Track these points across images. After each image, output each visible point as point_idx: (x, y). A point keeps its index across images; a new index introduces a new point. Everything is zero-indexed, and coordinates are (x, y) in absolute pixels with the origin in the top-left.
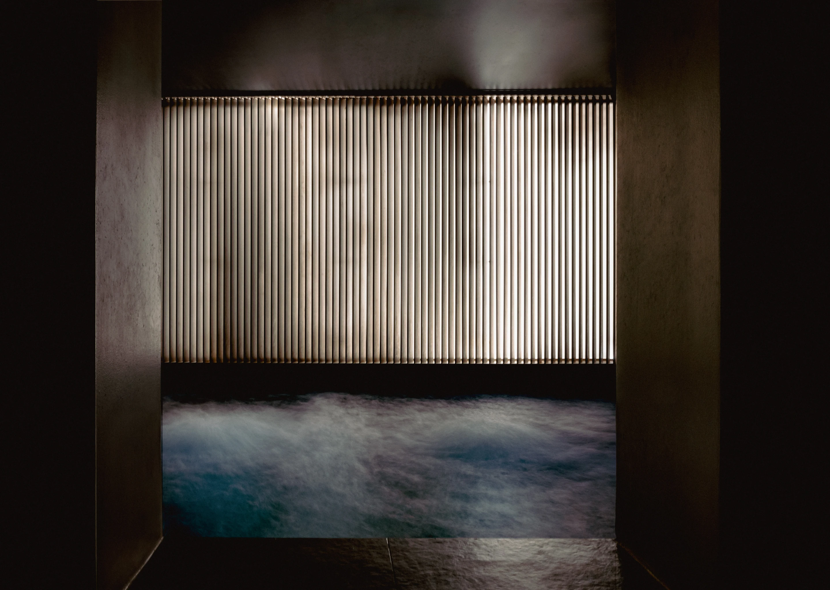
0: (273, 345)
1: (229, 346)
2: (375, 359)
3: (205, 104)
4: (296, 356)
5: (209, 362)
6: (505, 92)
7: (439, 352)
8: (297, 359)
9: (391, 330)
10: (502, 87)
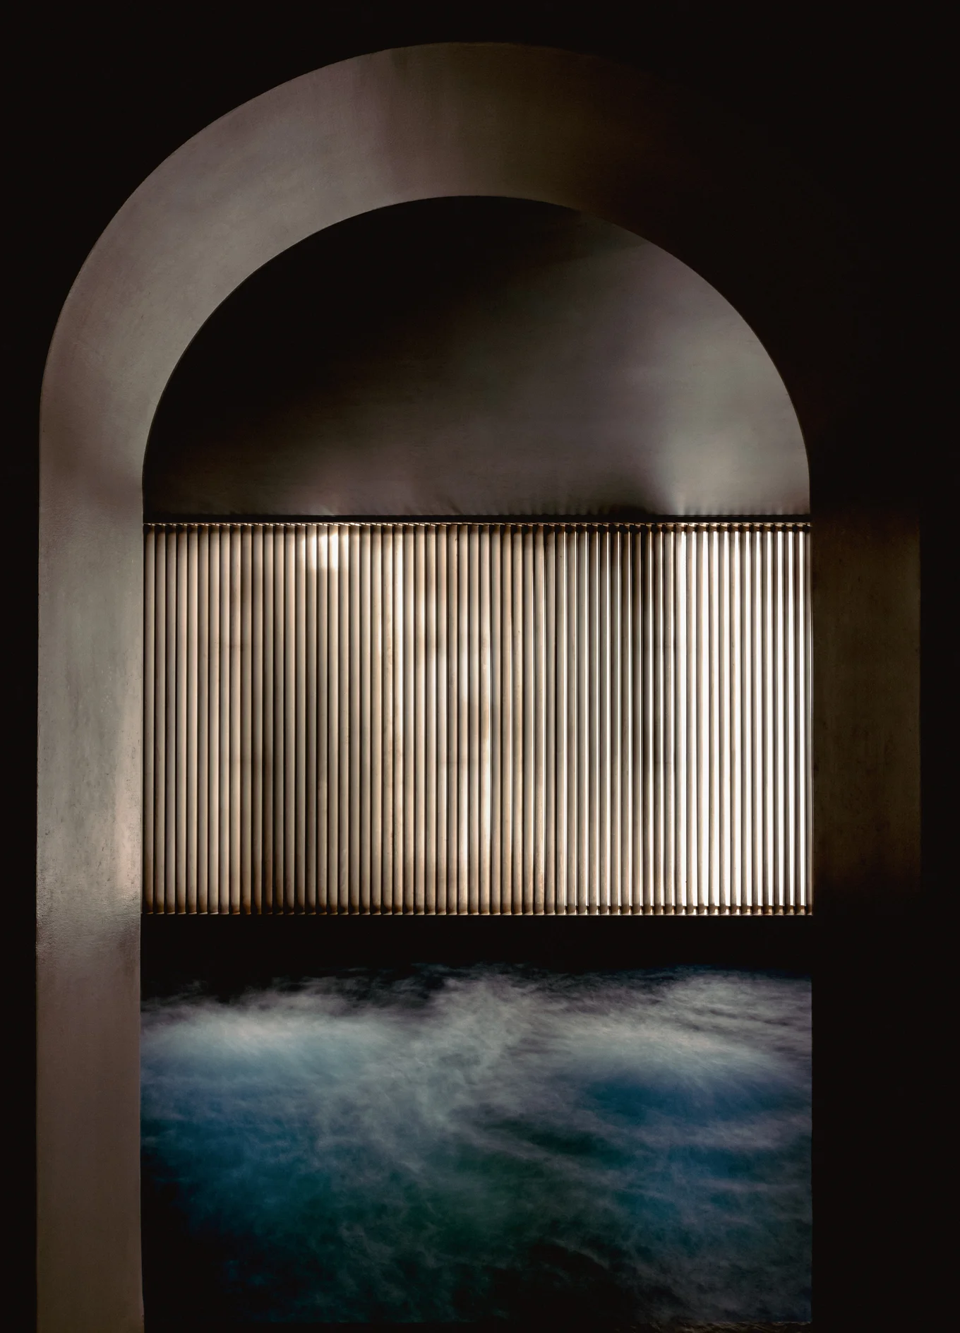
0: (342, 888)
1: (271, 888)
2: (504, 908)
3: (233, 531)
4: (378, 902)
5: (239, 913)
6: (709, 519)
7: (606, 896)
8: (380, 907)
9: (530, 866)
10: (704, 513)
